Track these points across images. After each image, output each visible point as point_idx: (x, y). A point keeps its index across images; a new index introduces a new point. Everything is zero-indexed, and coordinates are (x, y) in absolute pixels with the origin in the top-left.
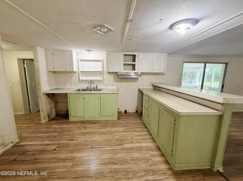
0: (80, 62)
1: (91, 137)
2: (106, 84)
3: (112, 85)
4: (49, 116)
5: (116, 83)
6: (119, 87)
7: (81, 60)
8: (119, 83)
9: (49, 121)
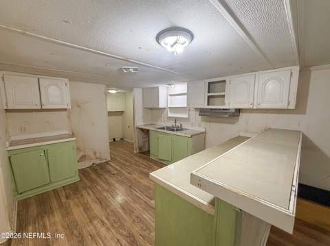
0: (169, 97)
1: (142, 178)
2: (192, 124)
3: (200, 125)
4: (140, 149)
5: (204, 124)
6: (208, 129)
7: (170, 95)
8: (208, 123)
9: (140, 153)
